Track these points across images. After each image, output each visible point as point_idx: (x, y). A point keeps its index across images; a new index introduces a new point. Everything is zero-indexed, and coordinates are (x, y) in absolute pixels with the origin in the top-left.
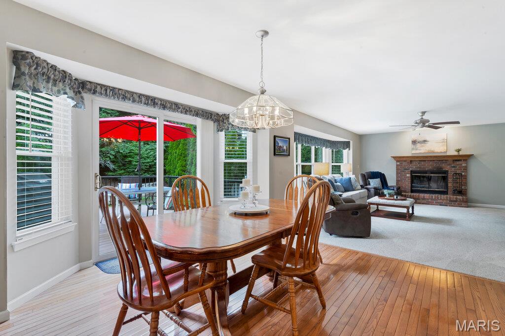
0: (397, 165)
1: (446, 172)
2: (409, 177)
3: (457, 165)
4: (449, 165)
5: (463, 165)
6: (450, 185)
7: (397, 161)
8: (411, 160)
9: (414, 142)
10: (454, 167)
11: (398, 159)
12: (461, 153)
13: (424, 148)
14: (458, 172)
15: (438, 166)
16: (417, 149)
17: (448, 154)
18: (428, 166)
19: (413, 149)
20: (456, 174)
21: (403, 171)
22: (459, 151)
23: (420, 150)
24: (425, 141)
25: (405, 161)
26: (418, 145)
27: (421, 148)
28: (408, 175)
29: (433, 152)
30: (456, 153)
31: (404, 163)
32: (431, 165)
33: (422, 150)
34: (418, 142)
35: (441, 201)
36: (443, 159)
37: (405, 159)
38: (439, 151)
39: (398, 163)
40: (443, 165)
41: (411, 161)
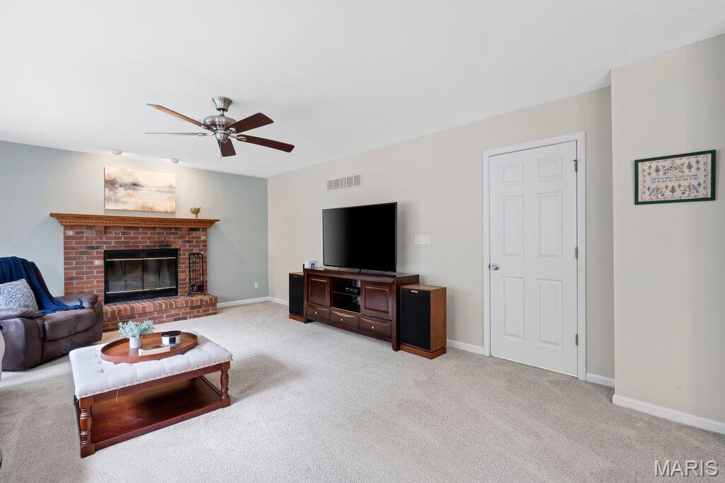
0: (66, 238)
1: (175, 252)
2: (98, 267)
3: (193, 238)
4: (181, 237)
5: (203, 238)
6: (181, 276)
7: (66, 227)
8: (107, 224)
9: (111, 184)
10: (188, 242)
11: (69, 221)
12: (201, 216)
13: (133, 199)
14: (194, 251)
15: (162, 239)
16: (117, 201)
17: (178, 216)
18: (143, 241)
19: (107, 199)
20: (193, 254)
21: (85, 253)
22: (197, 211)
23: (125, 203)
24: (135, 185)
25: (90, 227)
26: (121, 192)
27: (128, 200)
28: (99, 263)
30: (193, 217)
31: (87, 233)
32: (149, 238)
33: (128, 204)
34: (121, 186)
36: (170, 225)
37: (90, 222)
38: (162, 209)
39: (71, 233)
40: (171, 238)
41: (106, 228)
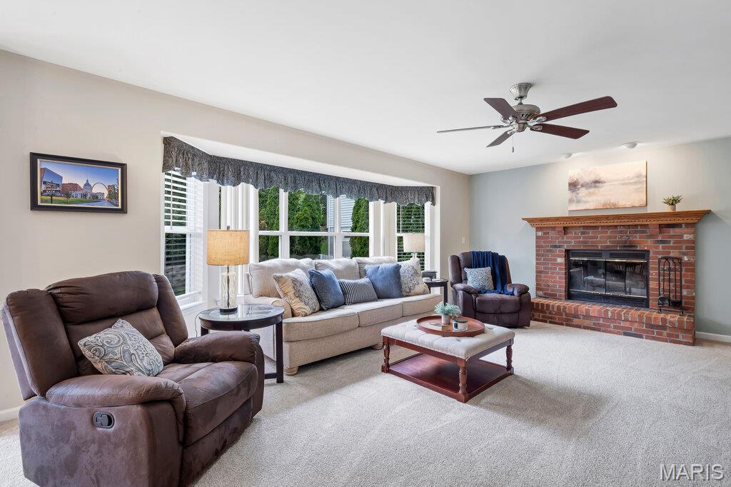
0: (537, 237)
1: (644, 254)
2: (560, 264)
3: (671, 237)
4: (651, 236)
5: (686, 237)
6: (653, 284)
7: (538, 229)
8: (565, 226)
9: (573, 186)
10: (662, 242)
11: (541, 224)
12: (680, 208)
13: (594, 198)
14: (672, 255)
15: (625, 238)
16: (578, 202)
17: (650, 210)
18: (603, 240)
19: (571, 201)
20: (667, 259)
21: (550, 251)
22: (673, 202)
23: (586, 202)
24: (597, 182)
25: (554, 228)
26: (583, 192)
27: (589, 199)
28: (561, 260)
29: (615, 207)
30: (668, 209)
31: (552, 234)
32: (610, 237)
33: (590, 202)
34: (582, 186)
35: (627, 324)
36: (634, 222)
37: (553, 224)
38: (628, 204)
39: (540, 234)
40: (637, 238)
41: (565, 228)
